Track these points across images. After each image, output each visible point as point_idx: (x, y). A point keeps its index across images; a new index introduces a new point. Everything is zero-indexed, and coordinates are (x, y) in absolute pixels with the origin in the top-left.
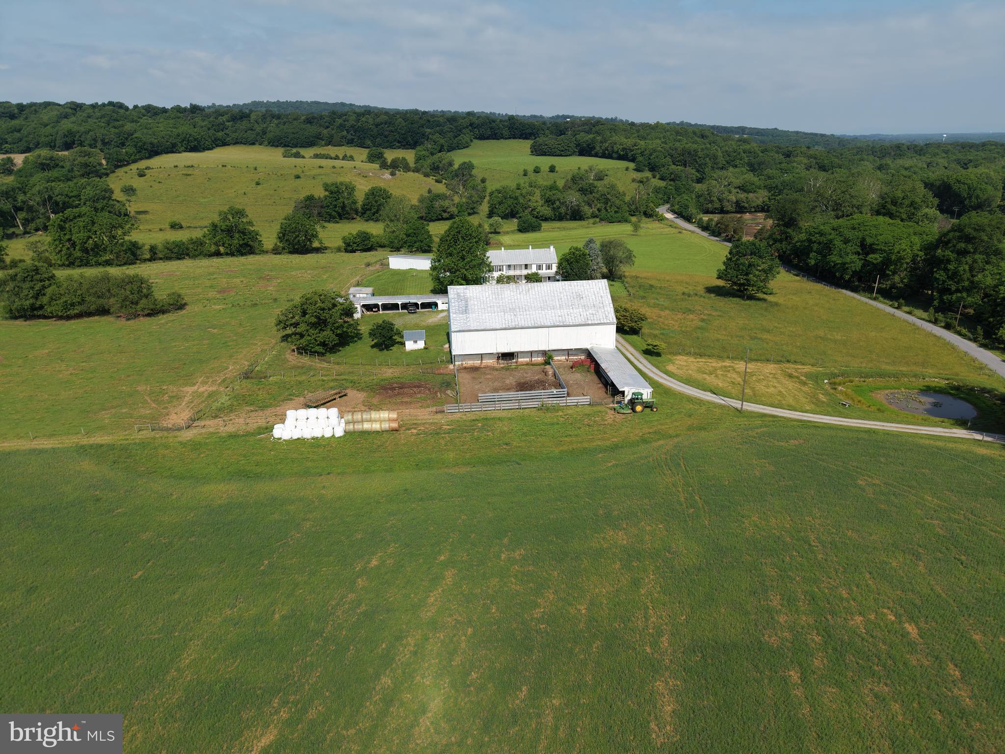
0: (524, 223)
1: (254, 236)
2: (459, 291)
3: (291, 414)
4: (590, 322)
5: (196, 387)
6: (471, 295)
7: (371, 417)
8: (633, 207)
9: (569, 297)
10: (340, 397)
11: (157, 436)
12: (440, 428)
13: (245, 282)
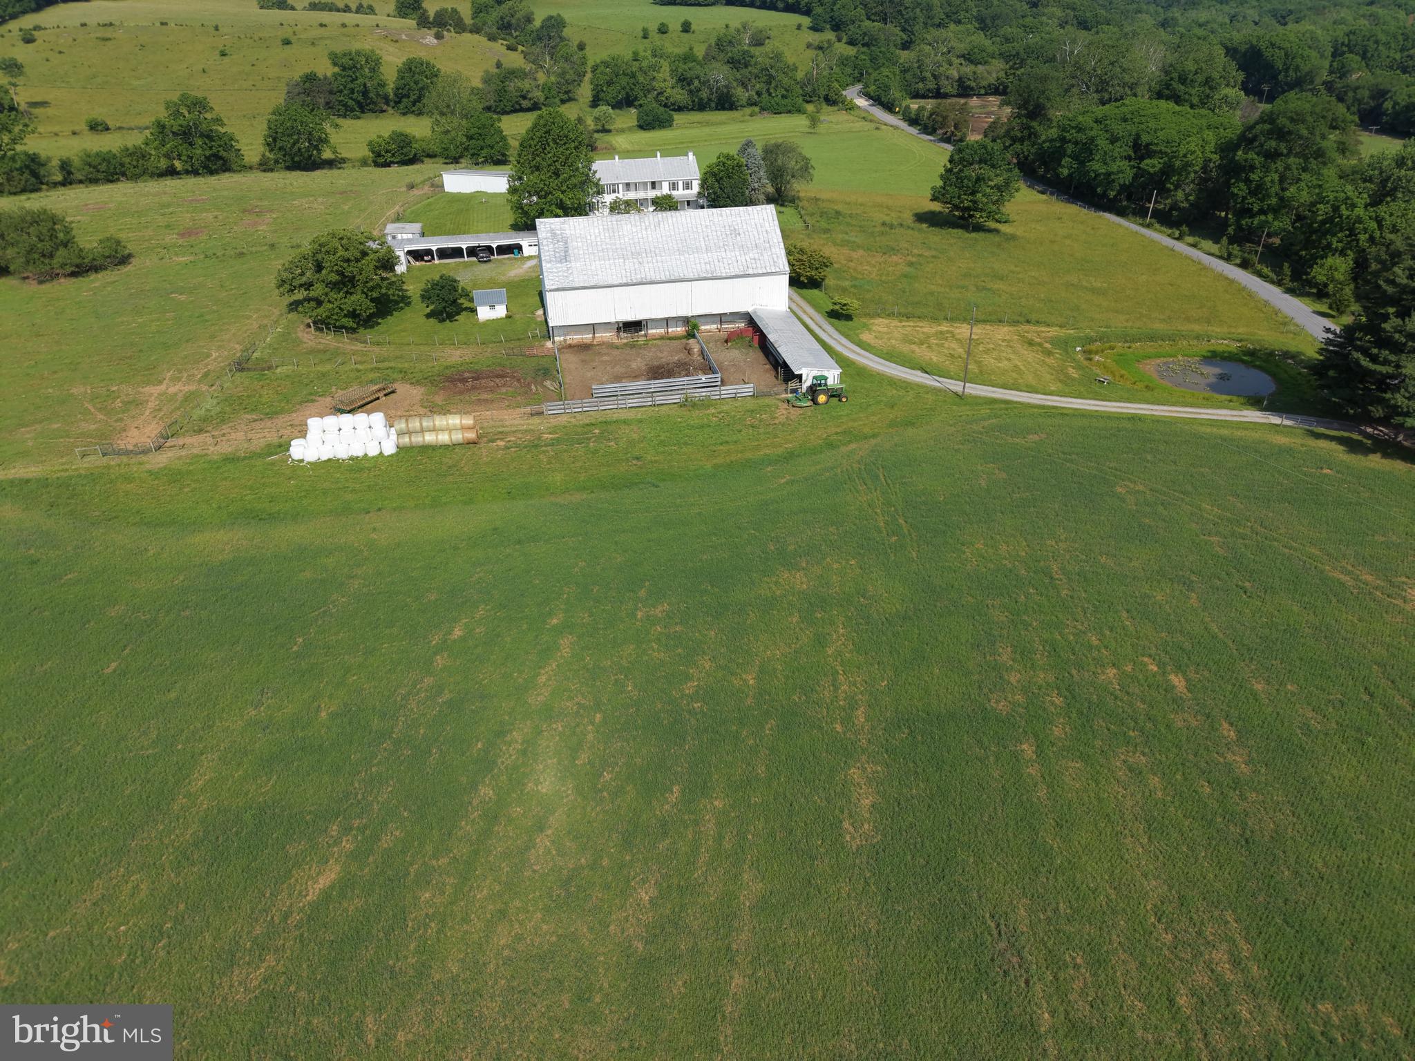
0: (647, 115)
1: (228, 142)
2: (553, 227)
3: (314, 423)
4: (751, 272)
5: (163, 387)
6: (573, 232)
7: (434, 425)
8: (809, 89)
9: (719, 234)
10: (385, 395)
11: (112, 463)
12: (539, 438)
13: (221, 217)
